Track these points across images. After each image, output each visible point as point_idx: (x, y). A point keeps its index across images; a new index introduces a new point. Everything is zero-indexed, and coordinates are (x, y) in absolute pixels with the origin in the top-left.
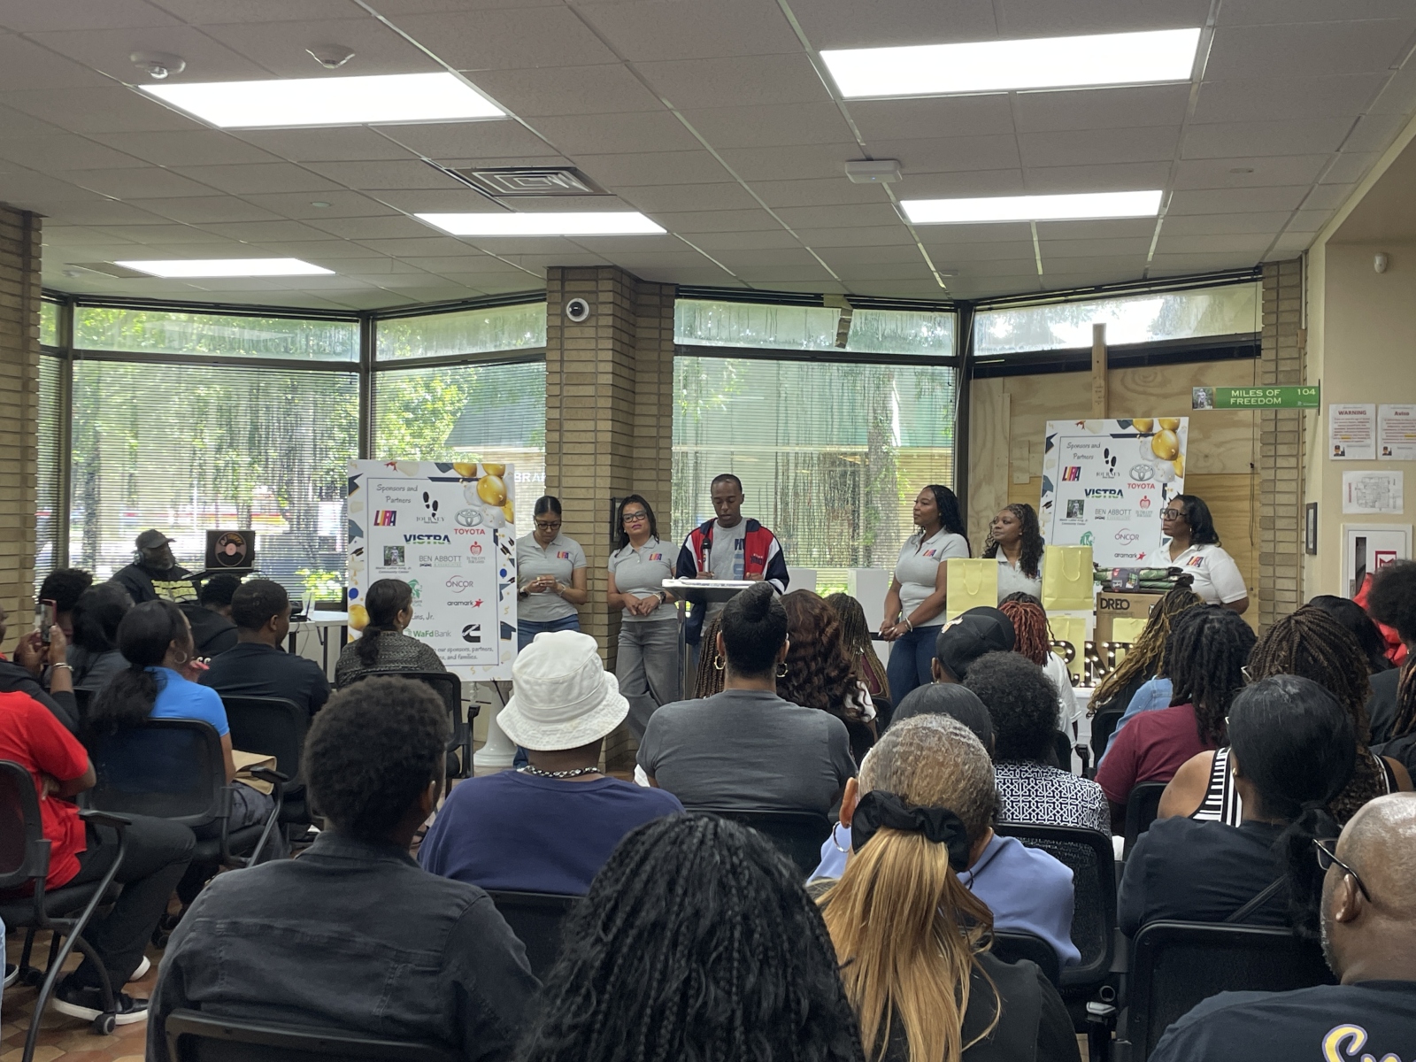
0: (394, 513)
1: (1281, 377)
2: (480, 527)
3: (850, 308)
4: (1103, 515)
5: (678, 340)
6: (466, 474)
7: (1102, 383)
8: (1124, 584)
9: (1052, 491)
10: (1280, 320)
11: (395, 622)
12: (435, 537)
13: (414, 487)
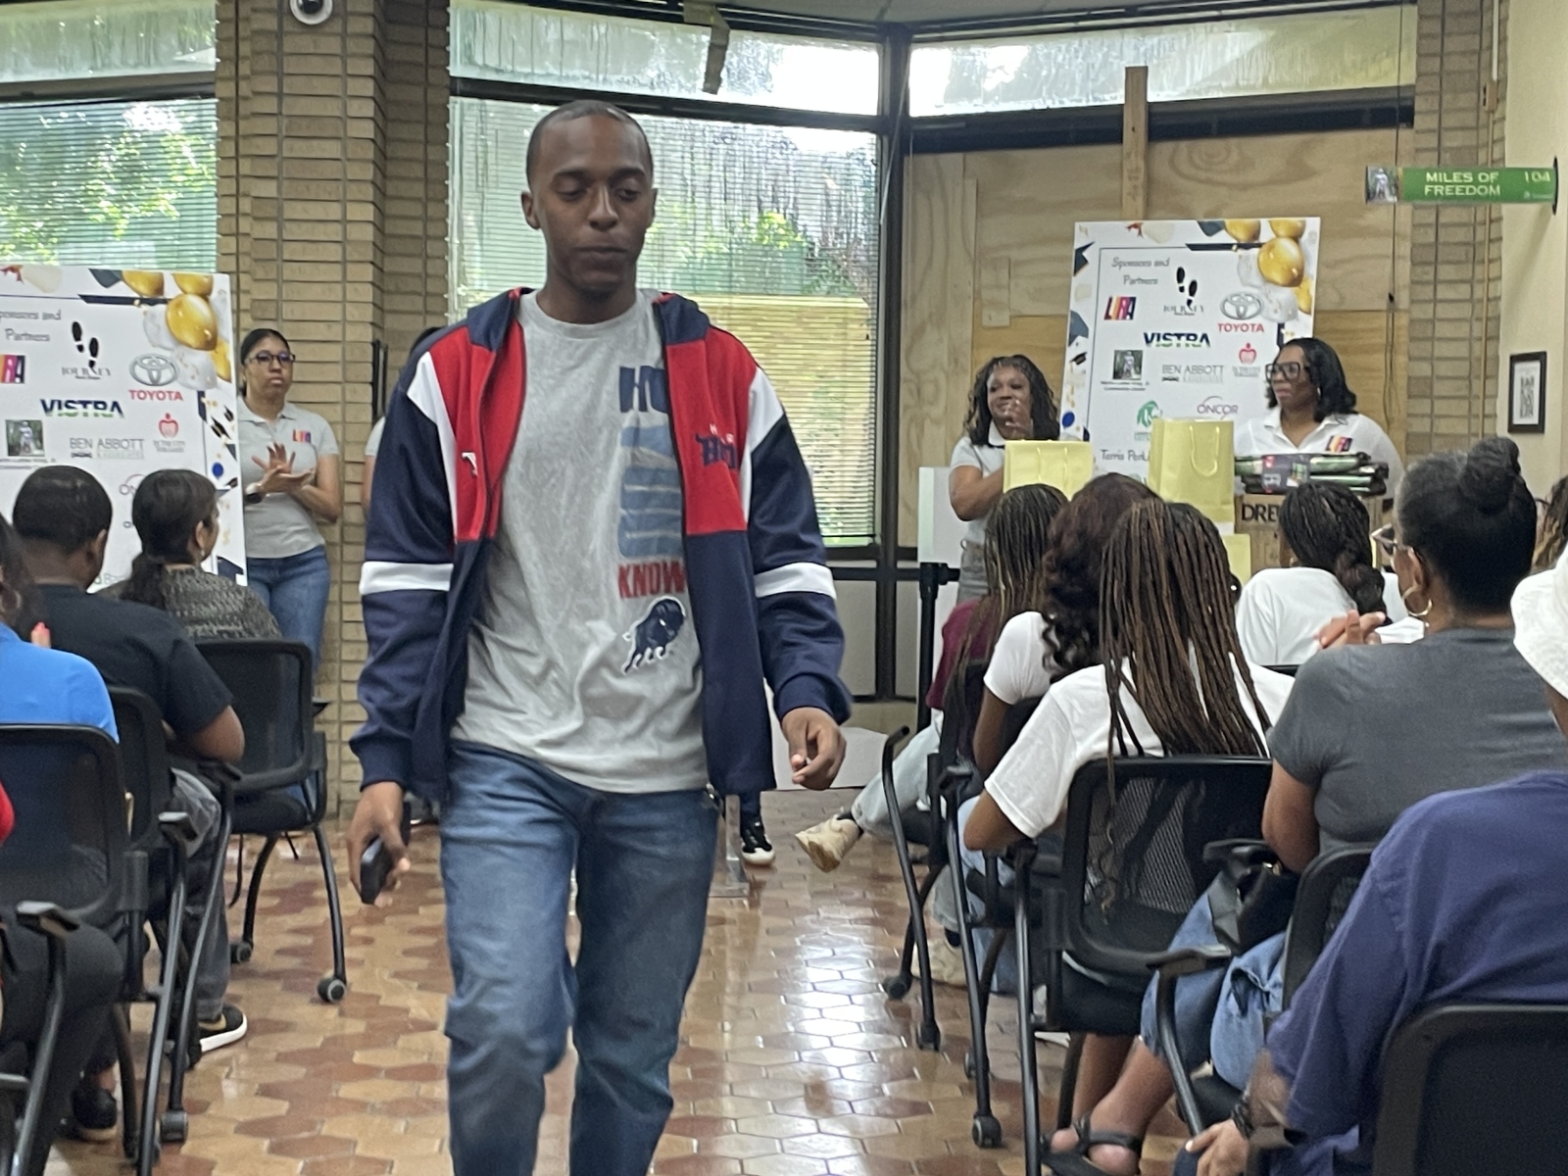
0: (21, 359)
1: (1446, 156)
2: (174, 387)
3: (727, 26)
4: (1176, 375)
5: (457, 69)
6: (145, 291)
7: (1141, 164)
8: (1284, 481)
9: (1085, 334)
10: (1448, 66)
11: (190, 546)
12: (96, 404)
13: (55, 313)
